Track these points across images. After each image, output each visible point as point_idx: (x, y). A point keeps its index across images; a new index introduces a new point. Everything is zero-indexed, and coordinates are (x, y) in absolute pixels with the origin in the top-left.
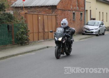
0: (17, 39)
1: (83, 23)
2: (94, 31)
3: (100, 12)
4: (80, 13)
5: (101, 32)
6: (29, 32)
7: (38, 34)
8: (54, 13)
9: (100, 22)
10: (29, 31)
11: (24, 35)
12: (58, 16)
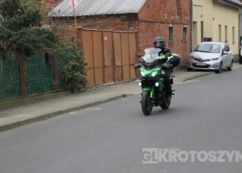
0: (64, 80)
1: (189, 47)
2: (211, 63)
3: (220, 26)
4: (182, 27)
5: (224, 66)
6: (86, 67)
7: (104, 70)
8: (132, 28)
9: (223, 45)
10: (86, 64)
11: (76, 72)
12: (140, 35)
